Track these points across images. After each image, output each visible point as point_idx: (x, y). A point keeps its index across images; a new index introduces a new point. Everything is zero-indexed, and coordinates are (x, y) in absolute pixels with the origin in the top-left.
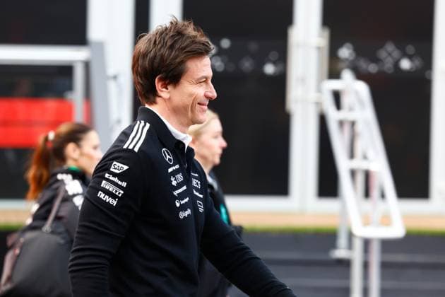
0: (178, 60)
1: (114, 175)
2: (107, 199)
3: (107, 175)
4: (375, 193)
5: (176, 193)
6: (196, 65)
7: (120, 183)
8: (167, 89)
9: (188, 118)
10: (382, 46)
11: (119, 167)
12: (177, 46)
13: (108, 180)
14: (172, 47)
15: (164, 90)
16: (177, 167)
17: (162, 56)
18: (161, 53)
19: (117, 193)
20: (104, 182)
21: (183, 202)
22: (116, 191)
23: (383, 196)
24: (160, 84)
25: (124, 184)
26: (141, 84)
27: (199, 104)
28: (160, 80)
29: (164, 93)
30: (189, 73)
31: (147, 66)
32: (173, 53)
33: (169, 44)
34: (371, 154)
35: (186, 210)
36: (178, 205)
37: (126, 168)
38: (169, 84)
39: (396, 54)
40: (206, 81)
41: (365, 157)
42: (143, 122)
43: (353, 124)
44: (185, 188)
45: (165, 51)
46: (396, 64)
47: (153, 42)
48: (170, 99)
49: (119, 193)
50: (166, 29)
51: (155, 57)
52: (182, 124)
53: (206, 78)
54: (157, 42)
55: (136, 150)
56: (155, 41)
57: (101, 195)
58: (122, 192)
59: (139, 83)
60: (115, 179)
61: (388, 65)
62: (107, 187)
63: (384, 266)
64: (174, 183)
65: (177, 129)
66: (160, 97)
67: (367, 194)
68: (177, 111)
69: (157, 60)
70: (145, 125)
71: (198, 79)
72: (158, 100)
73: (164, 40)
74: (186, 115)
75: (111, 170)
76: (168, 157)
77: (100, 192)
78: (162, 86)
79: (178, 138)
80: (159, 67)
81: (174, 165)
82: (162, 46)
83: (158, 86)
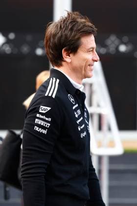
0: (76, 37)
1: (42, 114)
2: (41, 130)
3: (38, 115)
4: (105, 127)
5: (78, 122)
6: (87, 41)
7: (47, 119)
8: (70, 56)
9: (82, 74)
10: (108, 37)
11: (44, 109)
12: (75, 29)
13: (39, 118)
14: (72, 29)
15: (68, 57)
16: (77, 105)
17: (66, 35)
18: (65, 33)
19: (46, 126)
20: (36, 120)
21: (82, 127)
22: (46, 125)
23: (110, 129)
24: (65, 53)
25: (50, 119)
26: (52, 54)
27: (89, 65)
28: (65, 50)
29: (68, 59)
30: (83, 46)
31: (57, 42)
32: (73, 33)
33: (70, 27)
34: (102, 104)
35: (84, 132)
36: (79, 129)
37: (49, 109)
38: (71, 53)
39: (117, 42)
40: (92, 51)
41: (98, 106)
42: (54, 79)
43: (91, 85)
44: (82, 118)
45: (68, 32)
46: (117, 48)
47: (59, 27)
48: (71, 63)
49: (48, 126)
50: (66, 18)
51: (62, 36)
52: (78, 78)
53: (93, 48)
54: (62, 27)
55: (54, 96)
56: (61, 26)
57: (37, 128)
58: (49, 125)
59: (50, 53)
60: (44, 117)
61: (112, 49)
62: (39, 123)
63: (111, 172)
64: (77, 116)
65: (75, 81)
66: (65, 61)
67: (100, 128)
68: (75, 70)
69: (63, 38)
70: (56, 80)
71: (89, 49)
72: (64, 63)
73: (66, 24)
74: (81, 72)
75: (40, 111)
76: (72, 99)
77: (35, 127)
78: (66, 54)
79: (76, 88)
80: (64, 42)
81: (75, 104)
82: (66, 29)
83: (64, 54)
